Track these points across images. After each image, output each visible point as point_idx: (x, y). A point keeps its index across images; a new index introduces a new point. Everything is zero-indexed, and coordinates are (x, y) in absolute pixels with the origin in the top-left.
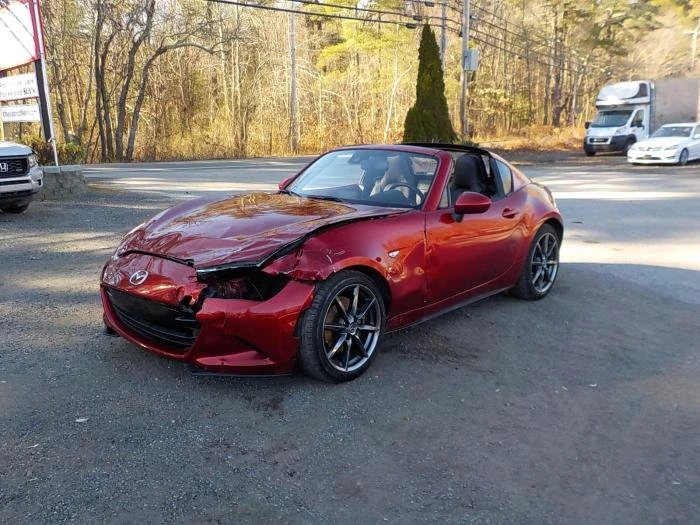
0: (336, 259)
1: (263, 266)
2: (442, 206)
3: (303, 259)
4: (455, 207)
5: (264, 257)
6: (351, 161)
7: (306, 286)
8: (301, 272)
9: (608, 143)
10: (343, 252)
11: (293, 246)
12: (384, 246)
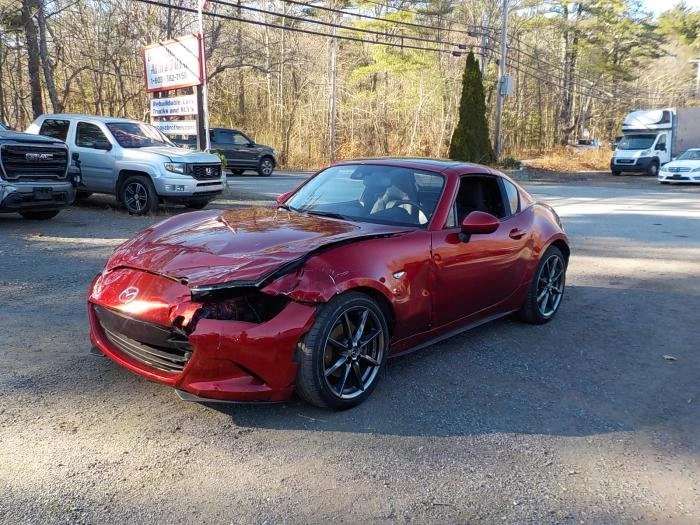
0: (339, 280)
1: (262, 286)
2: (448, 225)
3: (304, 279)
4: (463, 227)
5: (262, 276)
6: (353, 177)
7: (307, 307)
8: (302, 293)
9: (635, 163)
10: (346, 273)
11: (294, 265)
12: (388, 266)
